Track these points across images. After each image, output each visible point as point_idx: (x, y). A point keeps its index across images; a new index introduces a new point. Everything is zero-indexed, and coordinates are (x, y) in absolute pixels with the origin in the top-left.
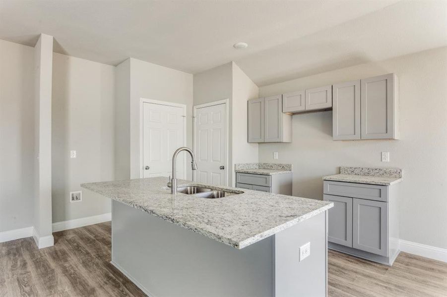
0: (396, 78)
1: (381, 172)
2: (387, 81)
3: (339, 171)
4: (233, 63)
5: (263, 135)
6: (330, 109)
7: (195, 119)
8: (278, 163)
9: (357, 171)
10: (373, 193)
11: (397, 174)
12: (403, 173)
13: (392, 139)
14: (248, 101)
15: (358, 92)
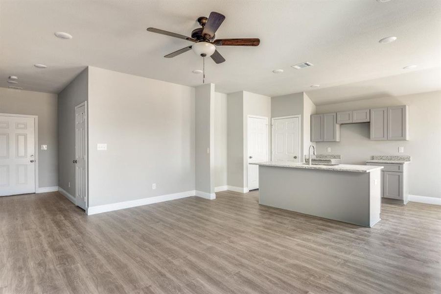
0: (407, 107)
1: (399, 158)
2: (402, 109)
3: (373, 158)
4: (304, 93)
5: (322, 137)
6: (369, 122)
7: (273, 127)
8: (330, 154)
9: (384, 158)
10: (396, 168)
11: (408, 159)
12: (411, 159)
13: (406, 140)
14: (311, 116)
15: (385, 114)
